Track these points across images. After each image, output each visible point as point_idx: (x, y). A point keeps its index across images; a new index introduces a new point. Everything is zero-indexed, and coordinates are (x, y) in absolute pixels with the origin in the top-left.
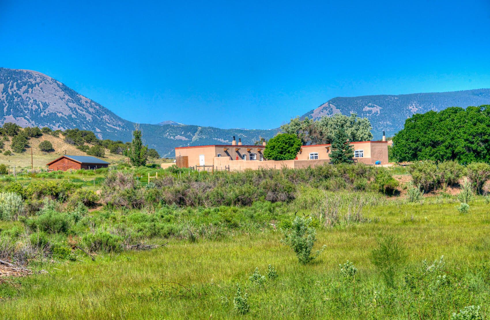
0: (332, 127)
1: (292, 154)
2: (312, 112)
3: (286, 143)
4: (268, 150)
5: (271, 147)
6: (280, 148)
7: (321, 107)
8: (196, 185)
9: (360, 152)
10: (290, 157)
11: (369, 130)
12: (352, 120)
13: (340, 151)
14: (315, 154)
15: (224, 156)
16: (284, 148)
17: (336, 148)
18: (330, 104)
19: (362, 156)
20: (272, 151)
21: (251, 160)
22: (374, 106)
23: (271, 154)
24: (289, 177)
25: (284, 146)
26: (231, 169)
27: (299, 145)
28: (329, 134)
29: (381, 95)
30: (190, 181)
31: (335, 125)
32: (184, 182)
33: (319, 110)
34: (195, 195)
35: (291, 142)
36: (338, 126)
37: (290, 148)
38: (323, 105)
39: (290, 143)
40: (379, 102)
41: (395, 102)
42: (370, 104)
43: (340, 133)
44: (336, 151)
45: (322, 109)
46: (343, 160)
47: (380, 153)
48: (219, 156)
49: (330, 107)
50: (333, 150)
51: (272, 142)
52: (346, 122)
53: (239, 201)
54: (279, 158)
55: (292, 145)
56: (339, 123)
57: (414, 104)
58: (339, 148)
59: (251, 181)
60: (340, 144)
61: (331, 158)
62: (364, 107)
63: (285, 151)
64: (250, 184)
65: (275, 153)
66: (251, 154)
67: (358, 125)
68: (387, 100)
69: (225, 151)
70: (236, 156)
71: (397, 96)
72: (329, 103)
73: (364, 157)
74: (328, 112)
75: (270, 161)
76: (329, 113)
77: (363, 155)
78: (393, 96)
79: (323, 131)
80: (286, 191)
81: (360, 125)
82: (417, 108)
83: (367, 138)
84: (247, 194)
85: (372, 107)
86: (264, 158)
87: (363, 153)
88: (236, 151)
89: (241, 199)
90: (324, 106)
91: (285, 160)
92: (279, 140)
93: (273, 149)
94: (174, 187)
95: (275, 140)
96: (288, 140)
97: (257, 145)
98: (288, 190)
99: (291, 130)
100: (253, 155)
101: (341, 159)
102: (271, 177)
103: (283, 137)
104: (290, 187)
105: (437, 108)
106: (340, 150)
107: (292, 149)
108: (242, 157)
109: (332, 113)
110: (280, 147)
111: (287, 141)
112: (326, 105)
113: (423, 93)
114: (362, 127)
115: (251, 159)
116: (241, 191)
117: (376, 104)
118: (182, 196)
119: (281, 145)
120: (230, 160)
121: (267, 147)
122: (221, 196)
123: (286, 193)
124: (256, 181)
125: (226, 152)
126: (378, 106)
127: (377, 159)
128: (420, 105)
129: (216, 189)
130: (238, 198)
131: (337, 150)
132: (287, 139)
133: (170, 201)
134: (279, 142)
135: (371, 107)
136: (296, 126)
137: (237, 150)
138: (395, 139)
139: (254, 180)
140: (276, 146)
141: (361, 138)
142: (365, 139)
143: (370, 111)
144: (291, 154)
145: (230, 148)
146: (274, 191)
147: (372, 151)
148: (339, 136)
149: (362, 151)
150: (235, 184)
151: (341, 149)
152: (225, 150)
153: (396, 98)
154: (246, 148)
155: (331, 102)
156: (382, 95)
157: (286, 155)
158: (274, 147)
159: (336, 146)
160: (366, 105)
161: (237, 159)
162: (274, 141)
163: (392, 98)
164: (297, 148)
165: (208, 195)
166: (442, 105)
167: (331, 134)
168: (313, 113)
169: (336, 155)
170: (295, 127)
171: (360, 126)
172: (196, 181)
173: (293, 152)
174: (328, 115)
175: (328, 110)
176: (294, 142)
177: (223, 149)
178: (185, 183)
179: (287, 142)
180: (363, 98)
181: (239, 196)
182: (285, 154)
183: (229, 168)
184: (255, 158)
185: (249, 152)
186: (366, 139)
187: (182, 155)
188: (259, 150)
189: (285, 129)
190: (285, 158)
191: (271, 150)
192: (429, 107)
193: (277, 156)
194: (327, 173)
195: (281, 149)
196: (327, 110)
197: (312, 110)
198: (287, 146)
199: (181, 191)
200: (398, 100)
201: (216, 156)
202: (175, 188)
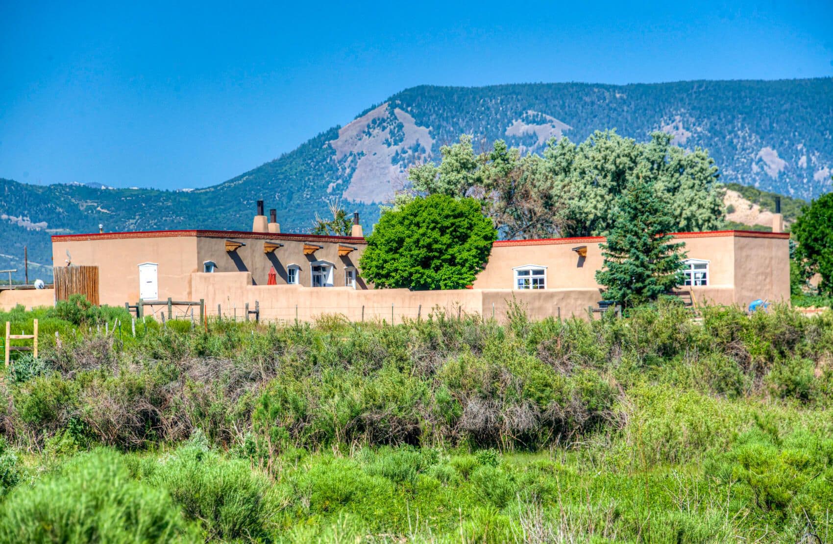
0: (587, 177)
1: (464, 270)
2: (333, 133)
3: (443, 231)
4: (377, 251)
5: (388, 242)
6: (424, 246)
7: (364, 118)
8: (199, 367)
9: (698, 266)
10: (455, 278)
11: (713, 193)
12: (656, 157)
13: (637, 263)
14: (536, 272)
15: (226, 270)
16: (435, 246)
17: (622, 250)
18: (397, 111)
19: (704, 283)
20: (390, 256)
21: (314, 285)
22: (543, 121)
23: (387, 266)
24: (539, 346)
25: (436, 241)
26: (266, 317)
27: (486, 238)
28: (575, 202)
29: (567, 84)
30: (177, 354)
31: (596, 172)
32: (156, 356)
33: (358, 129)
34: (198, 405)
35: (459, 227)
36: (605, 177)
37: (456, 248)
38: (370, 110)
39: (455, 231)
40: (563, 107)
41: (615, 109)
42: (530, 112)
43: (637, 197)
44: (623, 261)
45: (368, 126)
46: (646, 292)
47: (762, 273)
48: (208, 269)
49: (396, 118)
50: (612, 259)
51: (393, 226)
52: (635, 162)
53: (361, 428)
54: (418, 282)
55: (464, 238)
56: (610, 167)
57: (678, 118)
58: (633, 250)
59: (401, 359)
60: (640, 238)
61: (603, 287)
62: (510, 122)
63: (438, 258)
64: (401, 369)
65: (402, 264)
66: (316, 265)
67: (677, 175)
68: (588, 99)
69: (229, 252)
70: (268, 272)
71: (621, 89)
72: (393, 106)
73: (708, 286)
74: (389, 136)
75: (385, 291)
76: (392, 141)
77: (708, 279)
78: (607, 88)
79: (553, 192)
80: (531, 396)
81: (681, 174)
82: (688, 129)
83: (709, 221)
84: (392, 407)
85: (538, 123)
86: (359, 280)
87: (707, 271)
88: (268, 254)
89: (372, 424)
90: (372, 115)
91: (438, 288)
92: (417, 219)
93: (395, 251)
94: (123, 374)
95: (404, 218)
96: (451, 220)
97: (323, 234)
98: (539, 394)
99: (446, 186)
100: (324, 269)
101: (639, 291)
102: (478, 348)
103: (432, 210)
104: (546, 386)
105: (757, 133)
106: (637, 258)
107: (463, 252)
108: (288, 276)
109: (401, 140)
110: (421, 243)
111: (447, 223)
112: (382, 111)
113: (711, 82)
114: (690, 182)
115: (317, 281)
116: (371, 396)
117: (552, 114)
118: (149, 407)
119: (424, 235)
120: (248, 283)
121: (372, 244)
122: (297, 409)
123: (530, 407)
124: (420, 359)
125: (233, 254)
126: (556, 122)
127: (752, 294)
128: (697, 119)
129: (276, 383)
130: (360, 420)
131: (626, 260)
132: (447, 217)
133: (108, 421)
134: (418, 225)
135: (534, 122)
136: (464, 172)
137: (270, 250)
138: (803, 226)
139: (414, 354)
140: (408, 240)
141: (688, 219)
142: (700, 222)
143: (531, 137)
144: (459, 267)
145: (248, 242)
146: (489, 396)
147: (738, 265)
148: (635, 209)
149: (703, 266)
150: (345, 367)
151: (641, 256)
152: (232, 249)
153: (618, 96)
154: (302, 245)
155: (398, 102)
156: (574, 85)
157: (441, 272)
158: (401, 242)
159: (624, 243)
160: (518, 115)
161: (272, 281)
162: (401, 223)
163: (607, 94)
164: (481, 249)
165: (247, 404)
166: (771, 124)
167: (582, 203)
168: (336, 137)
169: (622, 275)
170: (460, 176)
171: (683, 179)
172: (201, 353)
173: (466, 260)
174: (389, 145)
175: (388, 130)
176: (471, 227)
177: (222, 246)
178: (160, 362)
179: (448, 228)
180: (510, 91)
181: (363, 411)
182: (437, 269)
183: (257, 313)
184: (330, 280)
185: (311, 257)
186: (702, 225)
187: (76, 263)
188: (344, 253)
189: (423, 180)
190: (438, 281)
191: (387, 252)
192: (730, 127)
193: (411, 274)
194: (670, 337)
195: (423, 252)
196: (384, 128)
197: (335, 126)
198: (446, 239)
199: (149, 388)
200: (624, 102)
201: (198, 270)
202: (127, 376)
